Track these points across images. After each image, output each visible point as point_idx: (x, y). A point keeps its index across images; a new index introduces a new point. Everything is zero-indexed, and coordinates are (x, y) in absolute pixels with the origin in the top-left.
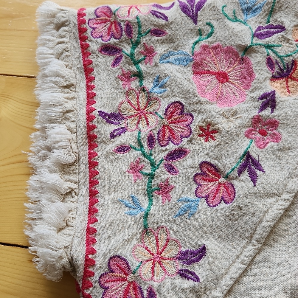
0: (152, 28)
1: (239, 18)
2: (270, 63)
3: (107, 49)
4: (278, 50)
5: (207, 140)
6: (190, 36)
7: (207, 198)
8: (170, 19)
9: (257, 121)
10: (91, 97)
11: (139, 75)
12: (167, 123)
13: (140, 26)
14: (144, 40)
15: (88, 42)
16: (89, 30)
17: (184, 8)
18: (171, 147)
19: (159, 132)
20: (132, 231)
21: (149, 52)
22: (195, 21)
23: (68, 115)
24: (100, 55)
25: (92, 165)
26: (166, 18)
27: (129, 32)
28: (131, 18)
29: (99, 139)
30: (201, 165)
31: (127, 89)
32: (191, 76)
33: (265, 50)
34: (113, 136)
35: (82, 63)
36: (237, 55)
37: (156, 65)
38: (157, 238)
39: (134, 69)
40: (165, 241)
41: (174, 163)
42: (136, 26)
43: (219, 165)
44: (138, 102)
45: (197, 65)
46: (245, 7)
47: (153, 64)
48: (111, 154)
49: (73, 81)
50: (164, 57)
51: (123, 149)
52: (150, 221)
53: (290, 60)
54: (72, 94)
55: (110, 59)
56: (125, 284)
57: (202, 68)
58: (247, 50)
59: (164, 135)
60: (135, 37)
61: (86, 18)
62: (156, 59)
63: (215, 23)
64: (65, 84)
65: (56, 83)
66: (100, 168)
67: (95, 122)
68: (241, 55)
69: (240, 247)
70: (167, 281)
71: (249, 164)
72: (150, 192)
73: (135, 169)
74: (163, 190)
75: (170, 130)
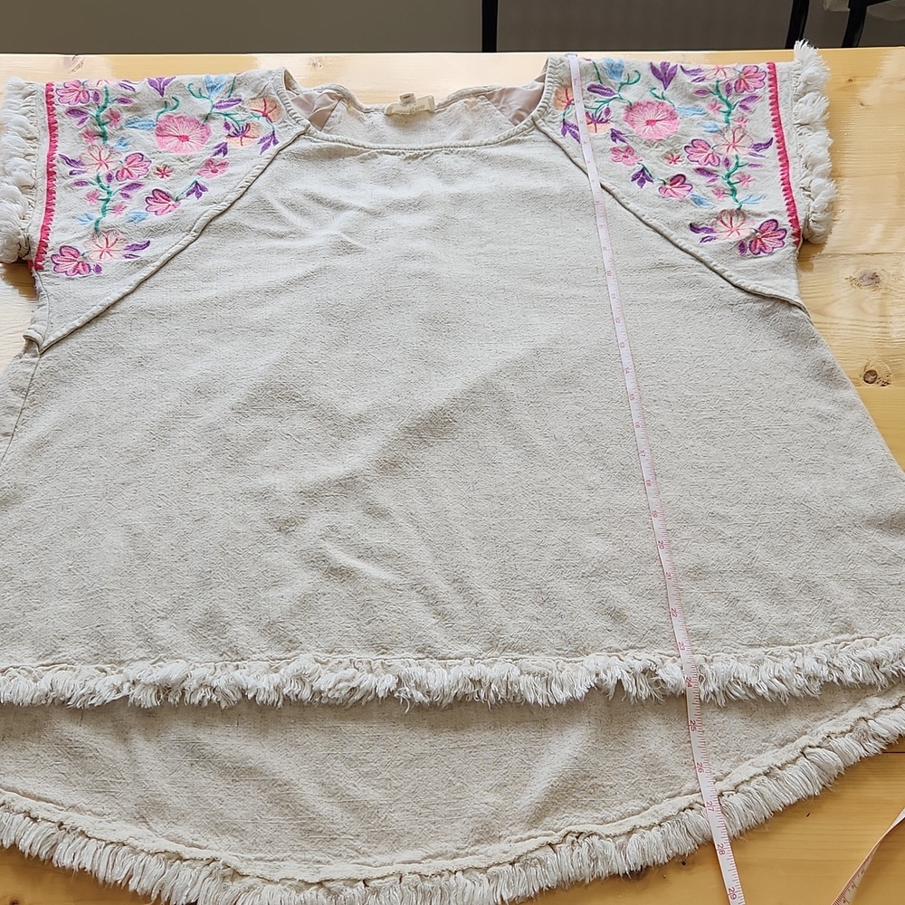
0: (120, 97)
1: (204, 95)
2: (227, 126)
3: (72, 112)
4: (234, 116)
5: (162, 177)
6: (155, 107)
7: (156, 212)
8: (137, 90)
9: (209, 163)
10: (53, 147)
11: (103, 136)
12: (126, 167)
13: (107, 94)
14: (109, 106)
15: (54, 105)
16: (56, 97)
17: (152, 83)
18: (129, 182)
19: (118, 172)
20: (85, 233)
21: (114, 117)
22: (162, 94)
23: (28, 157)
24: (66, 116)
25: (50, 192)
26: (134, 90)
27: (96, 97)
28: (100, 87)
29: (57, 174)
30: (153, 191)
31: (90, 144)
32: (154, 137)
33: (223, 117)
34: (71, 173)
35: (47, 122)
36: (198, 123)
37: (121, 129)
38: (107, 239)
39: (99, 129)
40: (113, 241)
41: (128, 193)
42: (104, 94)
43: (170, 192)
44: (100, 156)
45: (160, 129)
46: (211, 85)
47: (118, 127)
48: (69, 186)
49: (37, 135)
50: (129, 123)
51: (81, 183)
52: (100, 226)
53: (245, 123)
54: (35, 145)
55: (74, 120)
56: (76, 263)
57: (165, 133)
58: (207, 118)
59: (123, 174)
60: (102, 103)
61: (54, 88)
62: (122, 122)
63: (180, 99)
64: (29, 136)
65: (20, 133)
66: (57, 196)
67: (54, 162)
68: (202, 122)
69: (181, 237)
70: (113, 261)
71: (198, 189)
72: (104, 211)
73: (92, 197)
74: (117, 209)
75: (129, 172)
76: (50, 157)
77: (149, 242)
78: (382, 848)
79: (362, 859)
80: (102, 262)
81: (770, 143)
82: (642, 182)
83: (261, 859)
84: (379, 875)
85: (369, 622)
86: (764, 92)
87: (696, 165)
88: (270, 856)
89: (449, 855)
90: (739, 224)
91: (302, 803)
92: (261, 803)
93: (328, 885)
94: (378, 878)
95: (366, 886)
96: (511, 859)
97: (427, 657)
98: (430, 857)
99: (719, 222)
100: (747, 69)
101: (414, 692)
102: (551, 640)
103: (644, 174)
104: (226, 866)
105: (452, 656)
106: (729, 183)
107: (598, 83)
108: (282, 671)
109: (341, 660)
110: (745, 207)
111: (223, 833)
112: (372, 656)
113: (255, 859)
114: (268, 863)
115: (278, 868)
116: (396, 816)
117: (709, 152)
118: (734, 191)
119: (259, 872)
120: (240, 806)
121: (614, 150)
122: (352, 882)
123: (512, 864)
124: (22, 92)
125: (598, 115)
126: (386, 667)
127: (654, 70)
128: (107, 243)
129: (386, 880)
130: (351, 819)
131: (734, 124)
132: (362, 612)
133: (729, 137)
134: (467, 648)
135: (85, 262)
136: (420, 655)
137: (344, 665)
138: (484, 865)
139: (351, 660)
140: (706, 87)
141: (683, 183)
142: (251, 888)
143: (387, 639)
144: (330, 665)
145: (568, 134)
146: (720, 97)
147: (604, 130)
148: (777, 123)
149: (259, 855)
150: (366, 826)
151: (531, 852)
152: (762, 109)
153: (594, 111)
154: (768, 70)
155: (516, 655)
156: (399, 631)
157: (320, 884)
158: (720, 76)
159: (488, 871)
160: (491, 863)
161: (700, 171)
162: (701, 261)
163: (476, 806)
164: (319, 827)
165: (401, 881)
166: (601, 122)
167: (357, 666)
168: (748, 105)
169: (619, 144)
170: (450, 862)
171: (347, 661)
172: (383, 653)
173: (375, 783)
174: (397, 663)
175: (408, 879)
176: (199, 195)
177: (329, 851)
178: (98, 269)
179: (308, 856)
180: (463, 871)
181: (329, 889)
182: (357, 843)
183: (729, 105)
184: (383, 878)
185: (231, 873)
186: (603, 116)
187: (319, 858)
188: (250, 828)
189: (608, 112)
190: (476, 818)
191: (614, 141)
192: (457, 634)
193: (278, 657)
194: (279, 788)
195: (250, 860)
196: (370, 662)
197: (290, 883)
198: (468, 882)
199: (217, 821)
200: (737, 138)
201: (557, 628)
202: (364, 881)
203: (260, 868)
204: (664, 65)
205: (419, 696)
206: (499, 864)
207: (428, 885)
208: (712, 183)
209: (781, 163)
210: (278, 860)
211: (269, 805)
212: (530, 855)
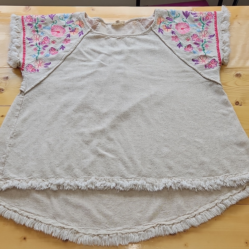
0: (41, 20)
1: (63, 19)
2: (70, 29)
3: (29, 24)
4: (72, 26)
5: (53, 44)
6: (51, 23)
7: (52, 54)
8: (46, 18)
9: (65, 40)
10: (24, 35)
11: (37, 31)
12: (44, 41)
13: (38, 20)
14: (39, 23)
15: (24, 23)
16: (25, 20)
17: (50, 16)
18: (44, 45)
19: (42, 42)
20: (34, 60)
21: (40, 26)
22: (52, 19)
23: (18, 38)
24: (27, 26)
25: (24, 48)
26: (45, 18)
27: (35, 20)
28: (36, 17)
29: (26, 43)
30: (51, 48)
31: (34, 34)
32: (50, 32)
33: (69, 26)
34: (29, 43)
35: (22, 27)
36: (62, 27)
37: (42, 29)
38: (40, 62)
39: (36, 29)
41: (45, 48)
42: (37, 19)
43: (56, 48)
44: (37, 37)
45: (52, 29)
46: (65, 17)
47: (41, 29)
48: (29, 46)
49: (20, 31)
50: (44, 28)
51: (32, 45)
52: (38, 58)
53: (74, 28)
54: (19, 34)
55: (30, 27)
56: (32, 69)
57: (53, 30)
58: (64, 26)
59: (43, 43)
60: (37, 22)
61: (24, 17)
62: (42, 28)
63: (57, 20)
64: (18, 32)
65: (15, 31)
66: (26, 49)
67: (25, 39)
68: (63, 27)
69: (59, 61)
70: (42, 68)
71: (63, 47)
72: (38, 53)
73: (35, 49)
74: (42, 53)
75: (44, 42)
76: (24, 38)
77: (51, 63)
78: (112, 226)
79: (108, 229)
80: (39, 69)
81: (214, 35)
82: (179, 47)
83: (83, 229)
84: (112, 233)
85: (109, 169)
86: (213, 20)
87: (194, 42)
88: (85, 228)
89: (128, 229)
90: (205, 59)
91: (93, 215)
92: (83, 215)
93: (100, 235)
94: (112, 234)
95: (109, 236)
96: (144, 230)
97: (123, 178)
98: (124, 229)
99: (200, 58)
100: (209, 13)
101: (120, 187)
102: (154, 174)
103: (180, 44)
104: (75, 230)
105: (129, 178)
106: (203, 47)
107: (168, 17)
108: (87, 181)
109: (102, 178)
110: (207, 54)
111: (74, 222)
112: (109, 177)
113: (82, 229)
114: (85, 230)
115: (87, 231)
116: (116, 218)
117: (198, 38)
118: (204, 50)
119: (83, 232)
120: (78, 215)
121: (172, 37)
122: (105, 235)
123: (144, 231)
124: (16, 18)
125: (168, 26)
126: (113, 181)
127: (183, 13)
128: (40, 63)
129: (114, 235)
130: (105, 219)
131: (205, 30)
132: (107, 166)
133: (203, 33)
134: (133, 176)
135: (34, 68)
136: (121, 178)
137: (102, 180)
138: (137, 231)
139: (104, 179)
140: (197, 19)
141: (190, 47)
142: (81, 236)
143: (113, 173)
144: (99, 180)
145: (160, 32)
146: (201, 22)
147: (170, 31)
148: (216, 30)
149: (83, 228)
150: (109, 221)
151: (149, 228)
152: (212, 25)
153: (167, 25)
154: (214, 14)
155: (145, 178)
156: (116, 171)
157: (98, 235)
158: (201, 15)
159: (138, 233)
160: (139, 231)
161: (195, 43)
162: (195, 70)
163: (135, 217)
164: (97, 221)
165: (117, 235)
166: (169, 28)
167: (106, 180)
168: (209, 24)
169: (174, 35)
170: (129, 230)
171: (103, 179)
172: (112, 177)
173: (110, 210)
174: (116, 179)
175: (119, 234)
176: (63, 49)
177: (100, 227)
178: (38, 71)
179: (95, 228)
180: (132, 233)
181: (100, 237)
182: (106, 225)
183: (203, 24)
184: (113, 234)
185: (76, 232)
186: (170, 27)
187: (98, 229)
188: (80, 221)
189: (171, 25)
190: (135, 220)
191: (173, 34)
192: (130, 172)
193: (86, 177)
194: (87, 211)
195: (81, 229)
196: (109, 179)
197: (90, 235)
198: (133, 235)
199: (72, 219)
200: (205, 33)
201: (155, 171)
202: (108, 235)
203: (83, 231)
204: (186, 12)
205: (121, 188)
206: (141, 231)
207: (124, 236)
208: (198, 47)
209: (217, 41)
210: (87, 229)
211: (85, 215)
212: (148, 229)
